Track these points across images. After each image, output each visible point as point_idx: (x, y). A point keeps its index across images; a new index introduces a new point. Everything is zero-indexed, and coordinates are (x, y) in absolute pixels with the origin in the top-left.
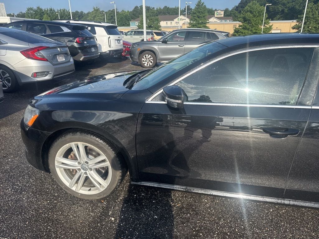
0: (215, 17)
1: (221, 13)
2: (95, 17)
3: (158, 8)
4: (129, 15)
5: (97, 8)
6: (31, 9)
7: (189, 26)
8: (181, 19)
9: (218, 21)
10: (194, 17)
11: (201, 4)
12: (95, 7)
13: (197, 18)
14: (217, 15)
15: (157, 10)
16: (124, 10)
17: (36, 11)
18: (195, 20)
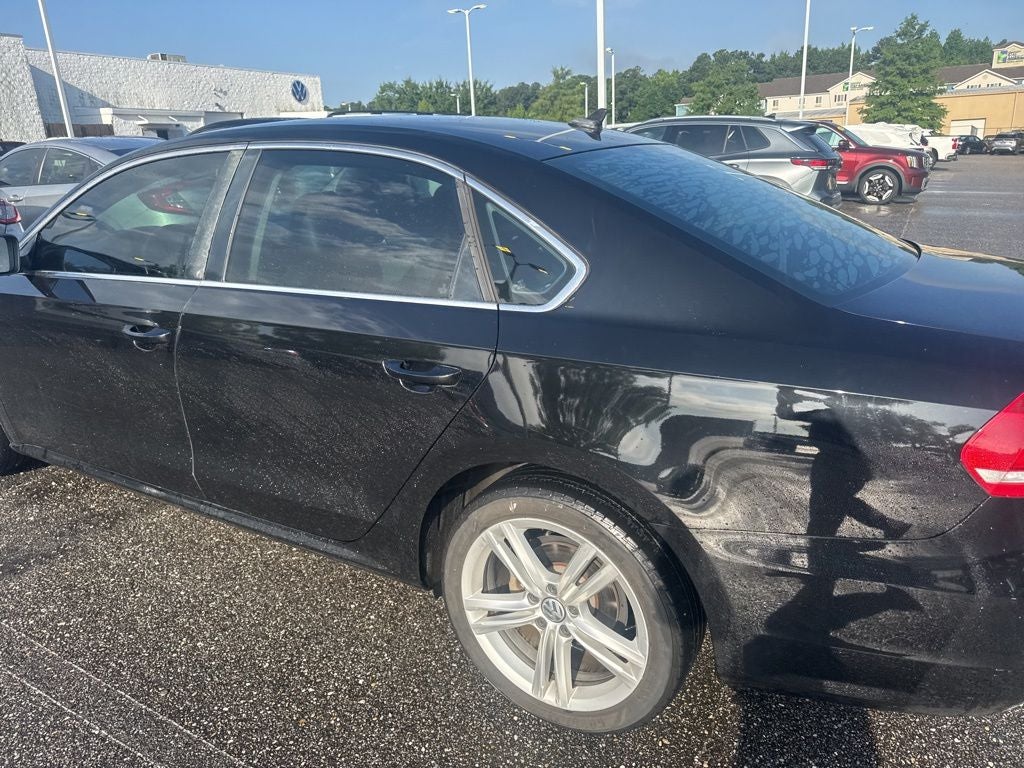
0: (995, 70)
1: (1018, 54)
2: (555, 98)
3: (777, 55)
4: (676, 85)
5: (562, 69)
6: (391, 87)
7: (865, 107)
8: (854, 87)
9: (1005, 83)
10: (887, 74)
11: (917, 27)
12: (559, 68)
13: (898, 80)
14: (1004, 61)
15: (773, 61)
16: (663, 69)
17: (402, 92)
18: (890, 86)
